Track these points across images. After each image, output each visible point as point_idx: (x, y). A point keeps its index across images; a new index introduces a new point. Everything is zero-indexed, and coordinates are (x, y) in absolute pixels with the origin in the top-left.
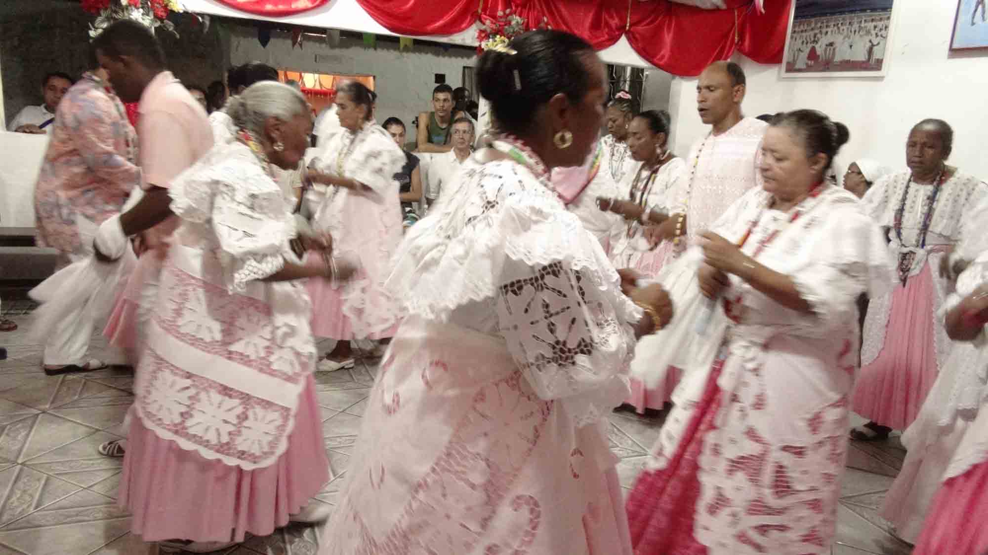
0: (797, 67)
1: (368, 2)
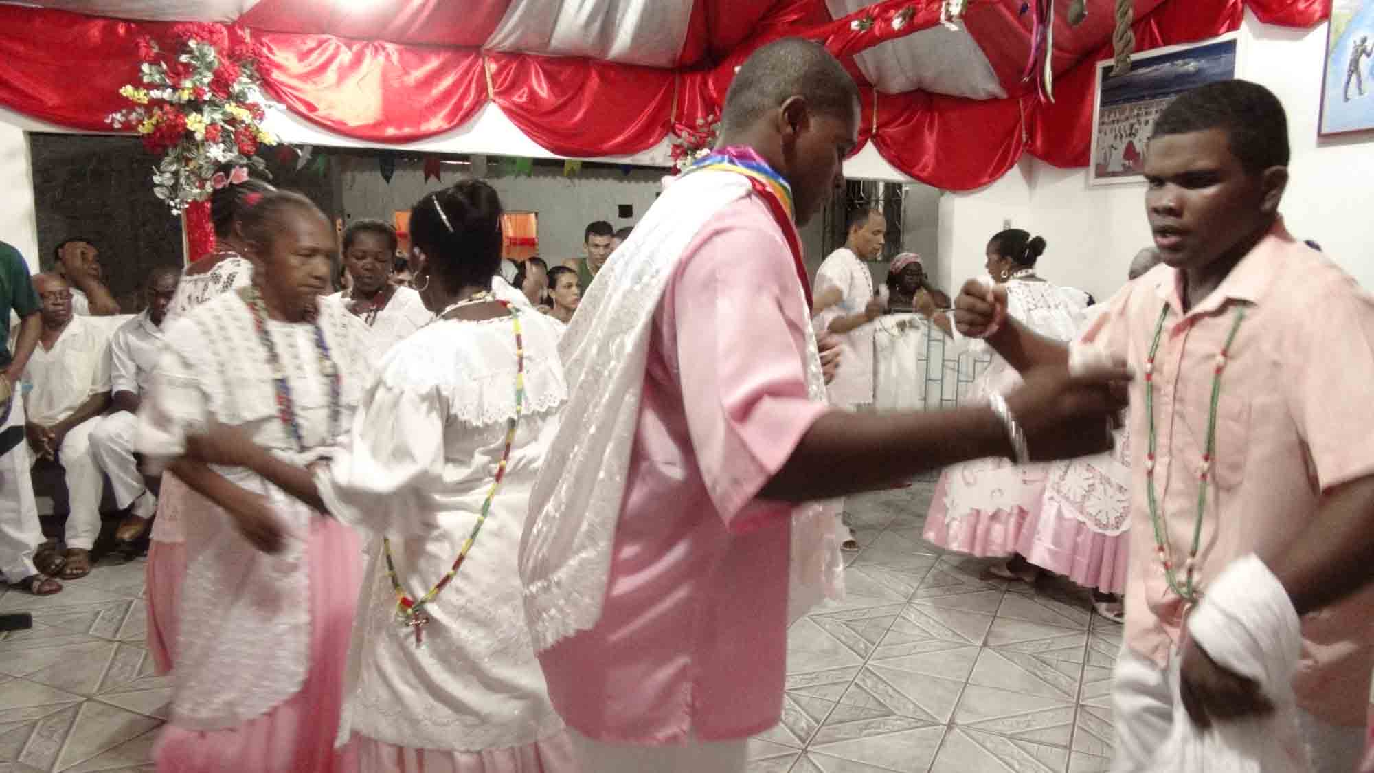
0: (1110, 169)
1: (522, 117)
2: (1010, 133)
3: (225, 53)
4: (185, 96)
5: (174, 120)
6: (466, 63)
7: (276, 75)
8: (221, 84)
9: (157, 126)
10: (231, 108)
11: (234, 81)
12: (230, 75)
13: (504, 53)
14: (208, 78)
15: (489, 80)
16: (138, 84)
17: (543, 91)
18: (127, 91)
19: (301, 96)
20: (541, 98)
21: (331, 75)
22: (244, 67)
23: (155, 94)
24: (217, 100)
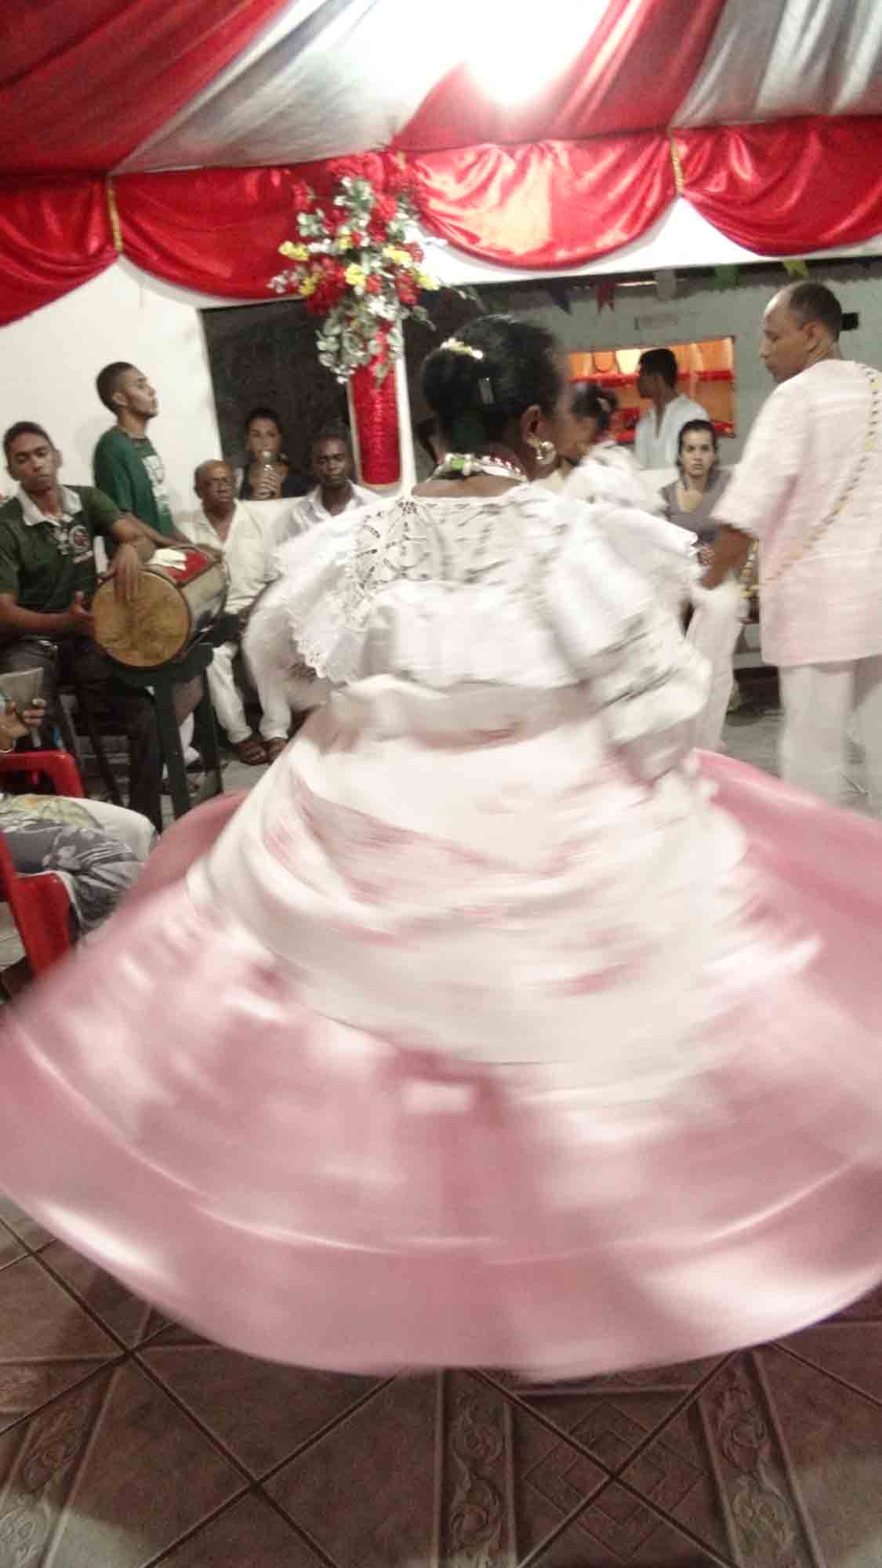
1: (720, 211)
3: (379, 187)
4: (344, 245)
5: (334, 276)
6: (648, 151)
7: (434, 204)
8: (378, 226)
9: (318, 286)
10: (390, 252)
11: (391, 219)
12: (387, 213)
13: (695, 129)
14: (364, 220)
15: (677, 169)
16: (296, 239)
17: (745, 170)
18: (287, 249)
19: (462, 226)
20: (742, 181)
21: (494, 193)
22: (400, 200)
23: (315, 247)
24: (375, 245)
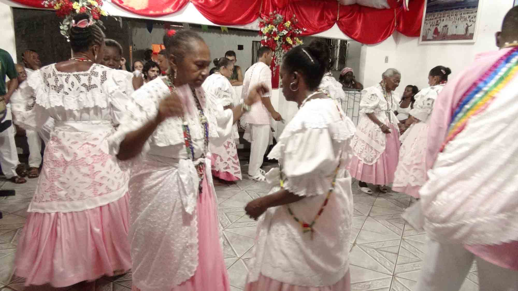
1: (203, 9)
2: (390, 22)
5: (68, 5)
9: (61, 7)
10: (90, 1)
20: (210, 1)
